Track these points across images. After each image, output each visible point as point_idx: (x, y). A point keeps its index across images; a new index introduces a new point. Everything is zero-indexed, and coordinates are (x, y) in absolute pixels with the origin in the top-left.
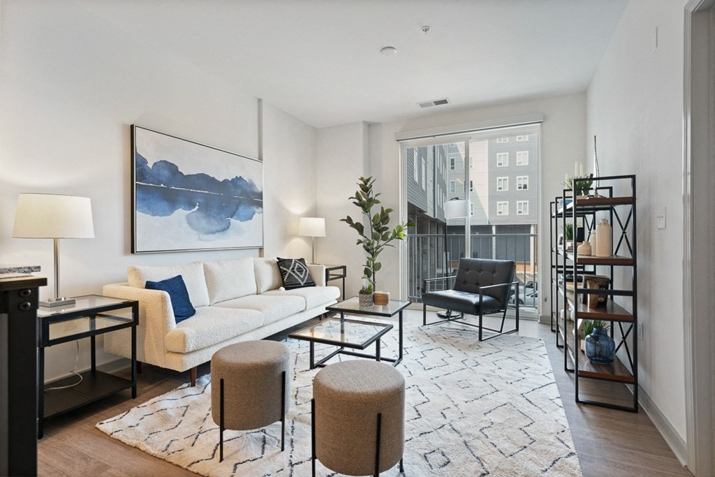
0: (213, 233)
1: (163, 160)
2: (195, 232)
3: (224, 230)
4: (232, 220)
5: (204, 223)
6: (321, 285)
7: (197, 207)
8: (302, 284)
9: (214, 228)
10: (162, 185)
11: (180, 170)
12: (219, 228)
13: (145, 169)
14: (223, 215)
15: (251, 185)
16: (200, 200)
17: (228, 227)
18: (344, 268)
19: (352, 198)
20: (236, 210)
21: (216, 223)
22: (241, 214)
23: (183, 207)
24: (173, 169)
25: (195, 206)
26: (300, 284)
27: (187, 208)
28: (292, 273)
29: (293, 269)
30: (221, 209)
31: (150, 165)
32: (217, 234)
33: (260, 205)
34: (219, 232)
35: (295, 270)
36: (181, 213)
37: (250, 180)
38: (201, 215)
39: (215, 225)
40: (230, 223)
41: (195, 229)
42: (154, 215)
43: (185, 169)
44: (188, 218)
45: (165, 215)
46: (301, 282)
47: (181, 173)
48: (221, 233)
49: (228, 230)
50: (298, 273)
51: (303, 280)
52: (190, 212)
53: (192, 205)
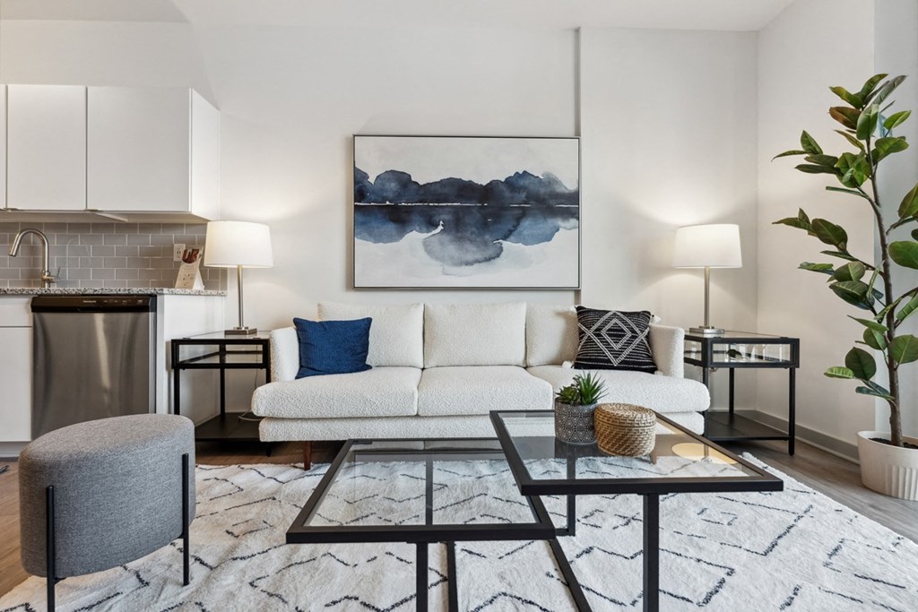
0: (468, 263)
1: (388, 170)
2: (438, 263)
3: (488, 259)
4: (506, 244)
5: (452, 249)
6: (667, 373)
7: (440, 228)
8: (615, 363)
9: (470, 257)
10: (388, 203)
11: (413, 179)
12: (479, 256)
13: (365, 186)
14: (487, 237)
15: (550, 181)
16: (446, 217)
17: (498, 256)
18: (794, 344)
19: (794, 153)
20: (515, 227)
21: (475, 249)
22: (525, 232)
23: (418, 228)
24: (403, 180)
25: (436, 226)
26: (609, 361)
27: (425, 229)
28: (593, 337)
29: (599, 329)
30: (484, 226)
31: (372, 180)
32: (476, 265)
33: (574, 214)
34: (480, 262)
35: (603, 332)
36: (415, 237)
37: (548, 175)
38: (446, 238)
39: (472, 252)
40: (501, 249)
41: (437, 258)
42: (376, 241)
43: (421, 177)
44: (426, 244)
45: (391, 241)
46: (611, 357)
47: (416, 183)
48: (483, 265)
49: (497, 260)
50: (609, 339)
51: (617, 354)
52: (430, 234)
53: (432, 224)
